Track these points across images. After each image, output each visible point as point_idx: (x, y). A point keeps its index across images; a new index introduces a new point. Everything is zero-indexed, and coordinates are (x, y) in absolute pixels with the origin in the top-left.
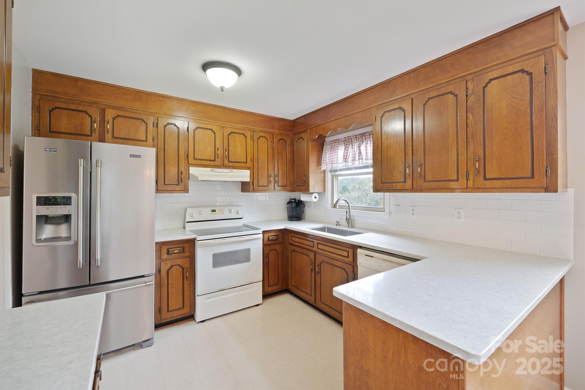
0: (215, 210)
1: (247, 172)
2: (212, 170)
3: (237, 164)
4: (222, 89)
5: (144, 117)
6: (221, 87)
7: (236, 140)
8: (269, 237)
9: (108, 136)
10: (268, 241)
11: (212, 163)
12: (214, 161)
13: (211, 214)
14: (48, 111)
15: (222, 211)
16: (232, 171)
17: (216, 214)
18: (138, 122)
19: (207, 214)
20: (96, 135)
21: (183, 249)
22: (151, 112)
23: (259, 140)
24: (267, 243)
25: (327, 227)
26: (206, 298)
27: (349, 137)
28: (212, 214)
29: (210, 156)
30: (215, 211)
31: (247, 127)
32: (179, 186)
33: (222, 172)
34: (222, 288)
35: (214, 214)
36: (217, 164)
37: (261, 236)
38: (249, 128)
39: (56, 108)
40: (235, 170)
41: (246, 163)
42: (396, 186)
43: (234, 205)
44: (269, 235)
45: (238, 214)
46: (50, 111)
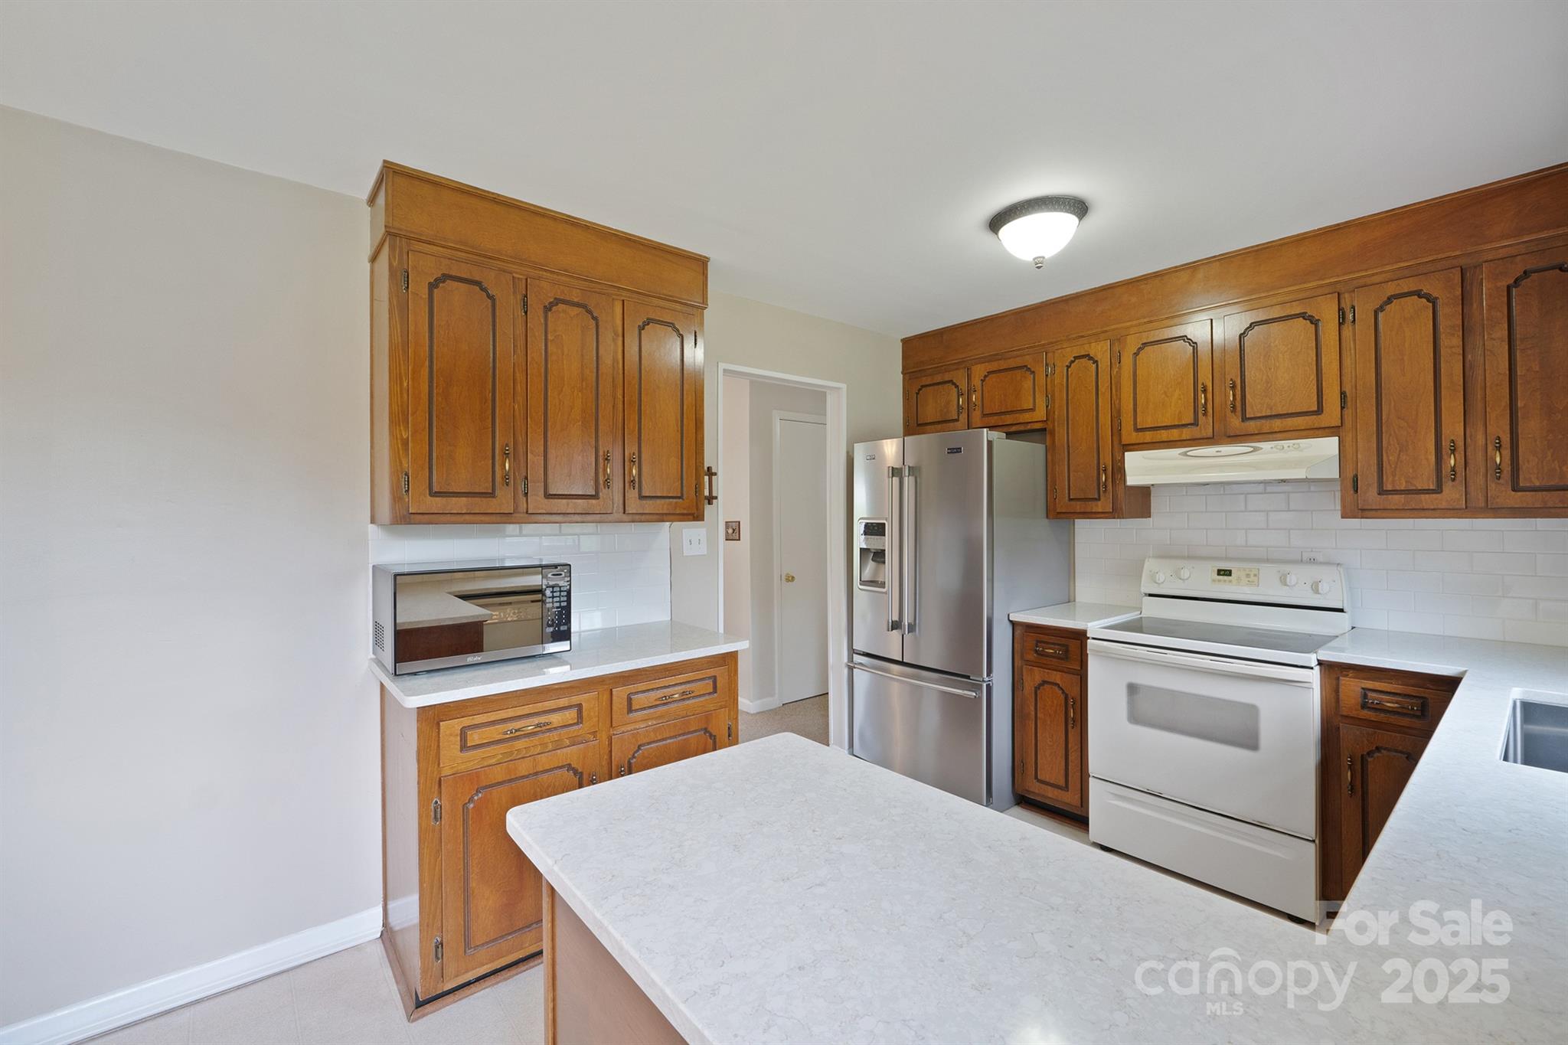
0: (1230, 571)
1: (1329, 446)
2: (1185, 454)
3: (1277, 424)
4: (1039, 264)
5: (1028, 360)
6: (1034, 259)
7: (1272, 344)
8: (1370, 694)
9: (977, 417)
10: (1364, 706)
11: (1186, 433)
12: (1195, 423)
13: (1214, 581)
14: (915, 395)
15: (1255, 575)
16: (1256, 449)
17: (1230, 581)
18: (1019, 373)
19: (1202, 581)
21: (1067, 651)
22: (1044, 345)
23: (1381, 315)
26: (1112, 793)
28: (1219, 581)
29: (1180, 412)
30: (1230, 574)
31: (1322, 286)
32: (1099, 503)
33: (1219, 454)
34: (1156, 789)
35: (1225, 581)
36: (1204, 435)
37: (1314, 676)
38: (1331, 284)
39: (923, 386)
40: (1266, 446)
41: (1320, 410)
43: (1320, 558)
44: (1369, 684)
45: (1316, 591)
46: (917, 394)
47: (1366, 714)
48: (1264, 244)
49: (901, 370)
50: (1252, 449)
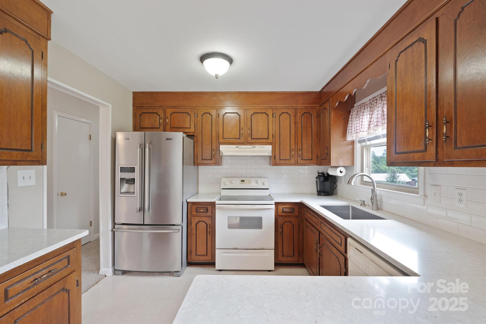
0: (244, 180)
1: (269, 147)
2: (237, 147)
3: (259, 141)
4: (217, 76)
5: (188, 111)
6: (215, 75)
7: (258, 119)
8: (284, 209)
9: (168, 127)
10: (283, 212)
11: (237, 141)
12: (240, 138)
13: (240, 183)
14: (139, 116)
15: (250, 181)
16: (254, 147)
17: (244, 183)
18: (185, 115)
19: (237, 184)
20: (162, 127)
21: (207, 210)
22: (194, 106)
23: (281, 116)
24: (281, 214)
25: (351, 206)
26: (222, 252)
27: (373, 98)
28: (242, 183)
29: (236, 135)
30: (244, 182)
31: (269, 106)
32: (212, 161)
33: (246, 148)
34: (236, 247)
35: (243, 183)
36: (242, 142)
37: (273, 206)
38: (271, 106)
39: (143, 113)
40: (257, 146)
41: (268, 139)
42: (414, 156)
43: (262, 176)
44: (284, 206)
45: (264, 185)
46: (140, 115)
47: (283, 214)
48: (257, 92)
49: (132, 105)
50: (253, 147)
